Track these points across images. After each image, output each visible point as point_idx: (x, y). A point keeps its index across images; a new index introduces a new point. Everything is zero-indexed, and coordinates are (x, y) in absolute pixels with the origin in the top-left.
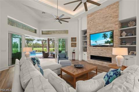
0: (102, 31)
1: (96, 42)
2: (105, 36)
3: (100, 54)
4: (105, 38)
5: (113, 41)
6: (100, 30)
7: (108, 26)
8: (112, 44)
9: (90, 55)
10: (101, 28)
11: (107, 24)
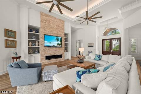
0: (56, 35)
1: (50, 43)
2: (57, 40)
3: (55, 54)
4: (57, 41)
5: (61, 43)
6: (54, 34)
7: (60, 33)
8: (61, 46)
9: (45, 56)
10: (55, 32)
11: (60, 31)
